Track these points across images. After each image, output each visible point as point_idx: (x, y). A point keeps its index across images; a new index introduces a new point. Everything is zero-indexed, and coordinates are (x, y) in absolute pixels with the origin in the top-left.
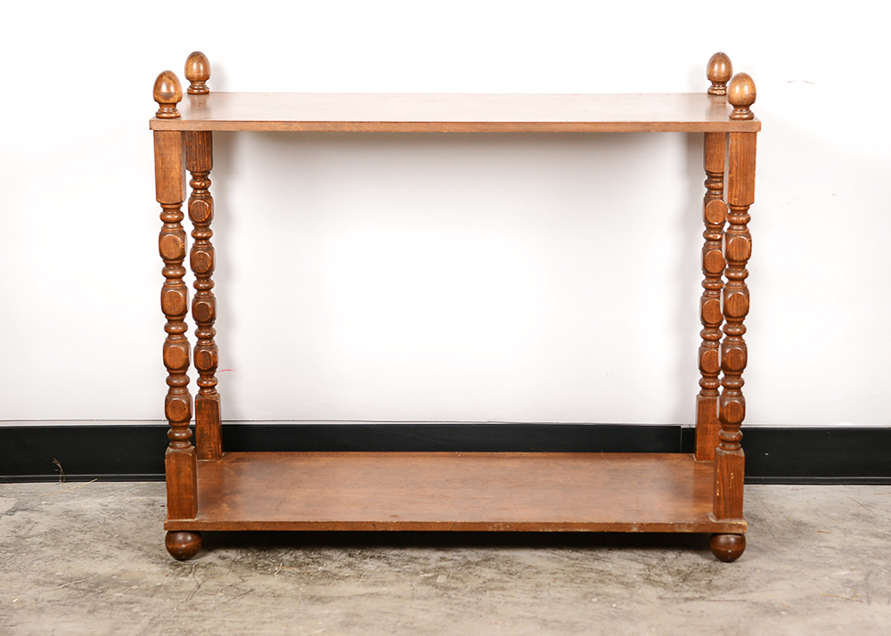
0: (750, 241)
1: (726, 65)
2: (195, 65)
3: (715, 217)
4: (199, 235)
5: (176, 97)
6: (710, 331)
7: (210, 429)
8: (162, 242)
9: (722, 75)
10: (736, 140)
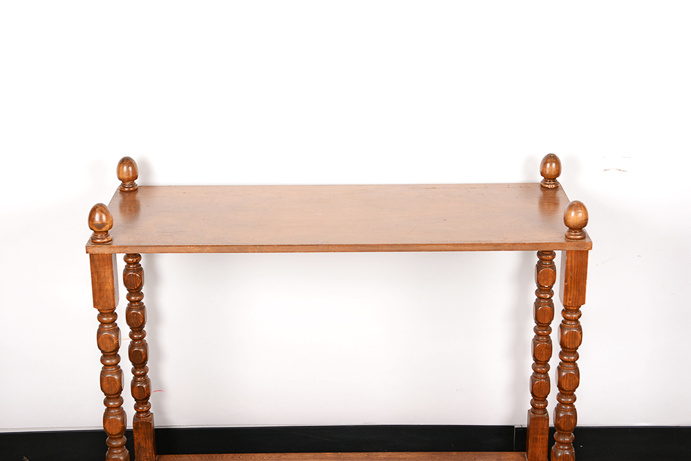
0: (581, 333)
1: (556, 165)
2: (125, 168)
3: (545, 282)
4: (133, 298)
5: (108, 226)
6: (539, 366)
7: (146, 443)
8: (100, 339)
9: (553, 174)
10: (571, 256)
